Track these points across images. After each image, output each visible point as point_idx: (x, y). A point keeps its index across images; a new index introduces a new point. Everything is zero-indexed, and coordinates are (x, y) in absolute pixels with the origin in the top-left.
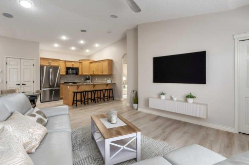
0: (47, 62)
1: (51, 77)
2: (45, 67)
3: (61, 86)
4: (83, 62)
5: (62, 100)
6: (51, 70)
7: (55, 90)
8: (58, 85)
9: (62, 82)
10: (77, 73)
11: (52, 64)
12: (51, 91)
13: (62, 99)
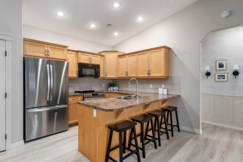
0: (42, 49)
1: (50, 82)
2: (41, 60)
3: (70, 100)
4: (108, 55)
5: (77, 127)
6: (50, 68)
7: (59, 110)
8: (64, 100)
9: (71, 91)
10: (96, 75)
11: (51, 56)
12: (51, 114)
13: (76, 124)
